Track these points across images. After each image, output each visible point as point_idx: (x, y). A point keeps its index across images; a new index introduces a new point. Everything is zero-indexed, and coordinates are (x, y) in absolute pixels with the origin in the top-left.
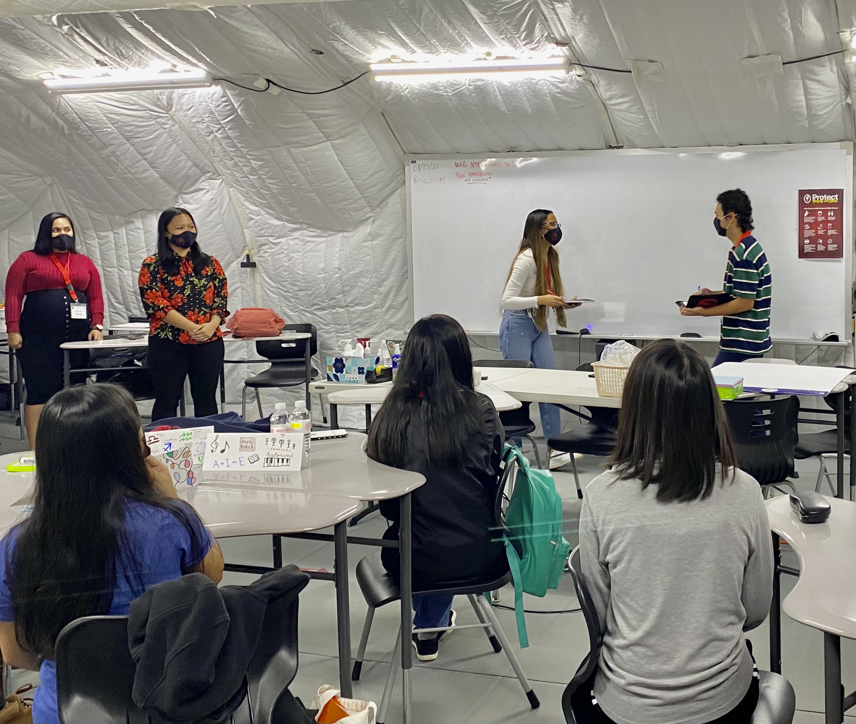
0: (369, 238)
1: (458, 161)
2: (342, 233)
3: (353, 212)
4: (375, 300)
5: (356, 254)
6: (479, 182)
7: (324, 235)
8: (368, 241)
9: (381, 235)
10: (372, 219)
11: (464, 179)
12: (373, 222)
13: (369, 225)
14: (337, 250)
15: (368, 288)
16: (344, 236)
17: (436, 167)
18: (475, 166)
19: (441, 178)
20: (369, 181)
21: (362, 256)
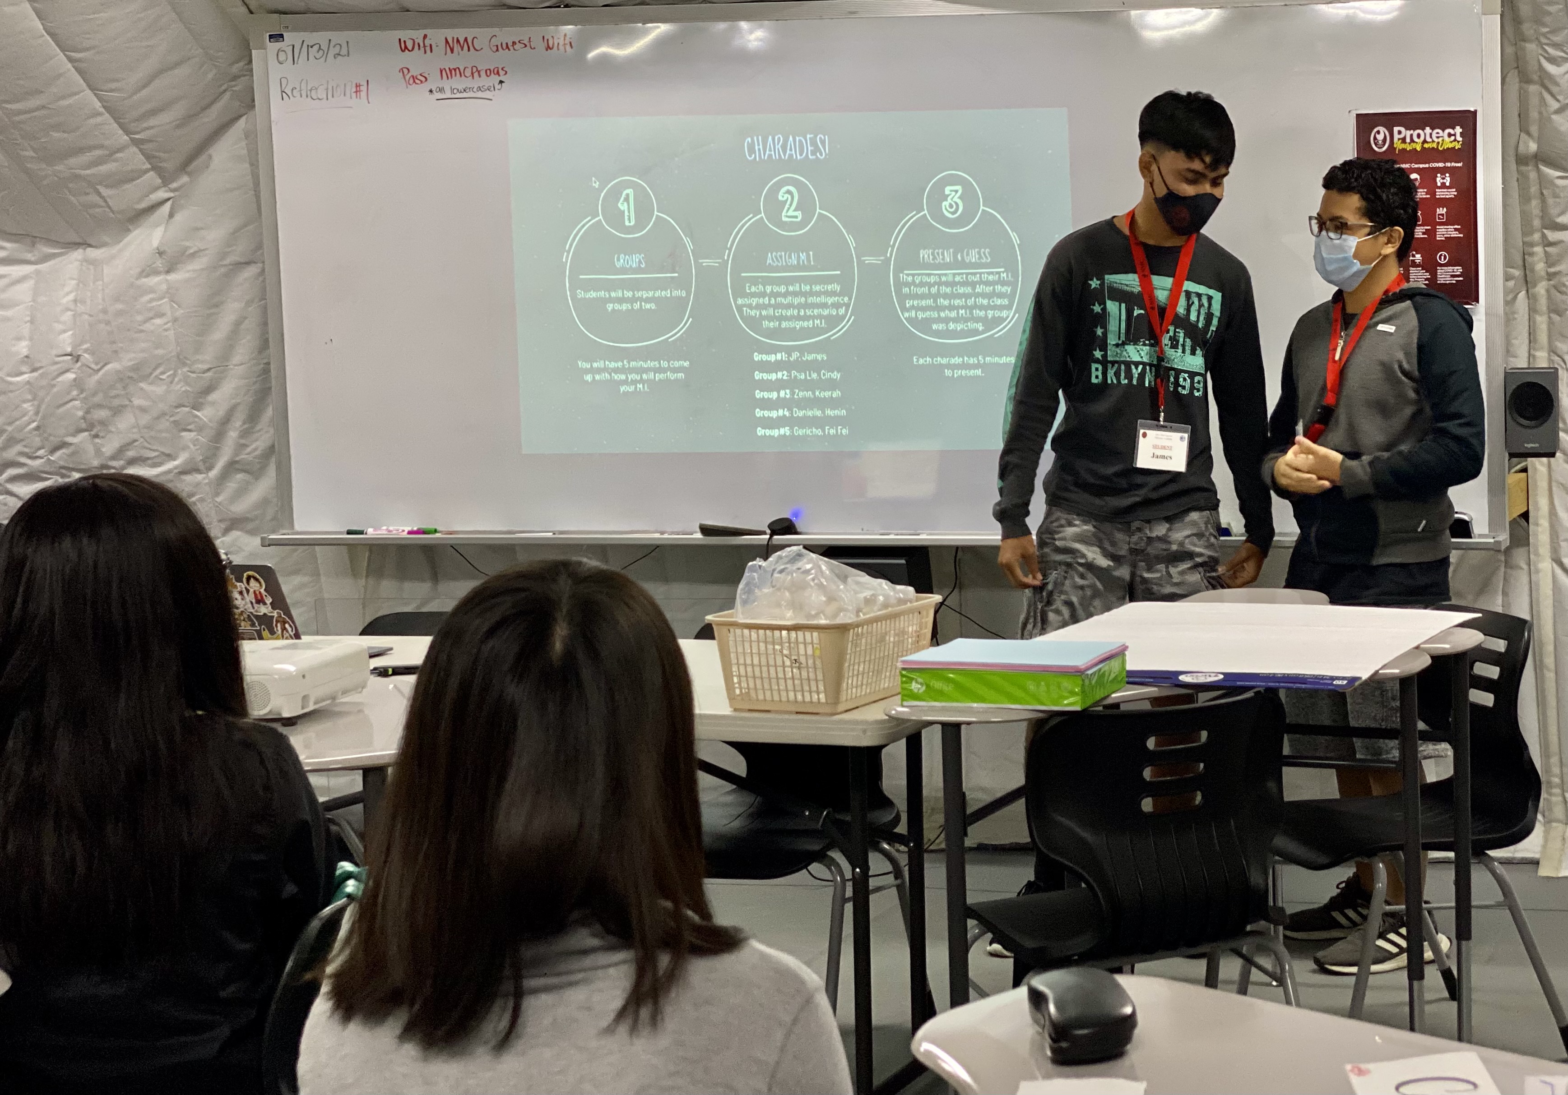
0: (159, 264)
1: (406, 35)
2: (80, 251)
3: (107, 186)
4: (185, 448)
5: (120, 313)
6: (471, 94)
7: (29, 256)
8: (156, 273)
9: (193, 255)
10: (167, 207)
11: (427, 86)
12: (171, 215)
13: (157, 225)
14: (65, 301)
15: (164, 414)
16: (86, 261)
17: (344, 51)
18: (457, 48)
19: (358, 86)
20: (144, 92)
21: (139, 318)
